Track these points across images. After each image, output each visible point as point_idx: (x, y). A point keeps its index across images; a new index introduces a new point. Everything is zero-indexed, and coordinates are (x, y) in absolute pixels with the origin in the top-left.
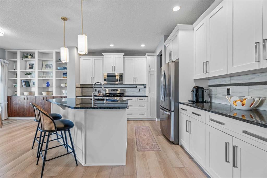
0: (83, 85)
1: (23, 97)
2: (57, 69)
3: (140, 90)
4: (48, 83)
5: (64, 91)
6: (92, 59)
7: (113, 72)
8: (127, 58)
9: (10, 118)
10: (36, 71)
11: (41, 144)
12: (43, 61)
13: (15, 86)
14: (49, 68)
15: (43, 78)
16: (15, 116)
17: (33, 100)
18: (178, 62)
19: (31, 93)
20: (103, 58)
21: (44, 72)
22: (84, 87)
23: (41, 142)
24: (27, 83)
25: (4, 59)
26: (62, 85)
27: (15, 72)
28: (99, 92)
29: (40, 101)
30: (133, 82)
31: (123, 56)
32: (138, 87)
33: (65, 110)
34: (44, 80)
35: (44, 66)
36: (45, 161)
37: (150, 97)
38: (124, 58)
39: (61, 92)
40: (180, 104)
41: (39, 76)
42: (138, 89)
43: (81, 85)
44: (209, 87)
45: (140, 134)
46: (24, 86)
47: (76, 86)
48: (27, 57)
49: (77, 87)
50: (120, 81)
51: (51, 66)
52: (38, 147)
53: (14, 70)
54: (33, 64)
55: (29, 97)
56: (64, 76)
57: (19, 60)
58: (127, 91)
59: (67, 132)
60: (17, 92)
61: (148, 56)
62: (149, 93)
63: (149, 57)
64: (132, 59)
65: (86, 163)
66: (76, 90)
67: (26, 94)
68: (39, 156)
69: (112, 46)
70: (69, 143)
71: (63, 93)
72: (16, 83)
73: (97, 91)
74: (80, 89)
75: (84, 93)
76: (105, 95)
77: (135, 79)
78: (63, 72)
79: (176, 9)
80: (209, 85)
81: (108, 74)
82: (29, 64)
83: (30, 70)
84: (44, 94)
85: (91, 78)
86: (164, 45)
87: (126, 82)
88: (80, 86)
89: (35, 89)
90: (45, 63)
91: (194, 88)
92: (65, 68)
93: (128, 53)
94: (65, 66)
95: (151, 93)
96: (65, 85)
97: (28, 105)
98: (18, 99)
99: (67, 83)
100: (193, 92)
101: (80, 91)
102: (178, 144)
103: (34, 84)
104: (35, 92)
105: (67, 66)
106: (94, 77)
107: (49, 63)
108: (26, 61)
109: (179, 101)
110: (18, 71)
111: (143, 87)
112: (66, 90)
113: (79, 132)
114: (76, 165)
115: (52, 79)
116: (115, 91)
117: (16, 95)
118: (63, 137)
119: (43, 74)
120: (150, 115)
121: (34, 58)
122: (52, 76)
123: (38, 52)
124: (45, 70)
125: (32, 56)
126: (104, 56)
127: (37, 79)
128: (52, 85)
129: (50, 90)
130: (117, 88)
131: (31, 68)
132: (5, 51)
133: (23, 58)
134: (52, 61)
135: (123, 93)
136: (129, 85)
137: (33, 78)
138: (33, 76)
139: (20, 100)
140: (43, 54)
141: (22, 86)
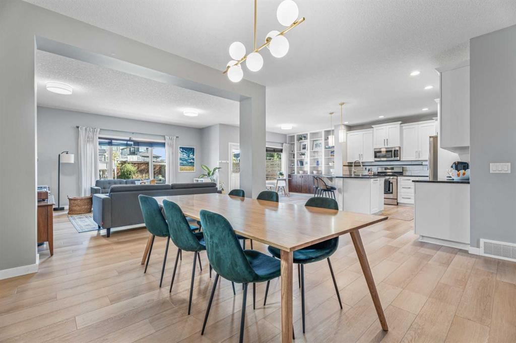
0: (351, 163)
1: (299, 175)
4: (318, 162)
5: (331, 170)
6: (360, 133)
7: (386, 146)
8: (406, 126)
9: (291, 193)
10: (308, 152)
12: (314, 141)
13: (293, 166)
14: (318, 147)
15: (313, 157)
16: (293, 192)
17: (306, 178)
18: (437, 137)
19: (304, 172)
20: (373, 130)
21: (314, 152)
22: (352, 165)
24: (302, 163)
25: (287, 143)
26: (330, 164)
27: (293, 153)
28: (369, 170)
29: (312, 179)
30: (415, 157)
31: (399, 125)
32: (424, 163)
33: (332, 181)
34: (314, 159)
35: (314, 146)
38: (401, 127)
39: (329, 171)
41: (311, 156)
43: (348, 163)
47: (343, 164)
48: (301, 139)
49: (344, 166)
50: (395, 157)
53: (293, 151)
54: (306, 145)
55: (303, 175)
56: (332, 154)
57: (296, 142)
58: (408, 169)
59: (332, 193)
60: (294, 170)
64: (413, 126)
66: (343, 169)
67: (301, 172)
69: (381, 117)
72: (294, 163)
73: (367, 169)
74: (347, 168)
76: (377, 174)
77: (418, 153)
78: (331, 150)
82: (303, 145)
83: (303, 151)
84: (315, 172)
85: (360, 154)
87: (404, 158)
88: (347, 164)
89: (307, 168)
90: (315, 143)
93: (405, 120)
96: (333, 163)
97: (303, 183)
99: (335, 161)
103: (306, 163)
104: (307, 171)
105: (334, 150)
106: (362, 153)
107: (318, 142)
108: (301, 142)
110: (295, 152)
112: (334, 169)
115: (322, 158)
116: (390, 169)
117: (294, 173)
119: (314, 154)
121: (307, 139)
122: (322, 155)
123: (310, 133)
124: (315, 150)
125: (305, 137)
126: (375, 129)
127: (309, 158)
128: (322, 164)
129: (319, 169)
130: (393, 165)
131: (304, 148)
132: (286, 137)
133: (299, 140)
134: (321, 140)
135: (402, 172)
136: (412, 161)
137: (306, 158)
138: (306, 156)
139: (296, 178)
140: (313, 134)
141: (298, 166)
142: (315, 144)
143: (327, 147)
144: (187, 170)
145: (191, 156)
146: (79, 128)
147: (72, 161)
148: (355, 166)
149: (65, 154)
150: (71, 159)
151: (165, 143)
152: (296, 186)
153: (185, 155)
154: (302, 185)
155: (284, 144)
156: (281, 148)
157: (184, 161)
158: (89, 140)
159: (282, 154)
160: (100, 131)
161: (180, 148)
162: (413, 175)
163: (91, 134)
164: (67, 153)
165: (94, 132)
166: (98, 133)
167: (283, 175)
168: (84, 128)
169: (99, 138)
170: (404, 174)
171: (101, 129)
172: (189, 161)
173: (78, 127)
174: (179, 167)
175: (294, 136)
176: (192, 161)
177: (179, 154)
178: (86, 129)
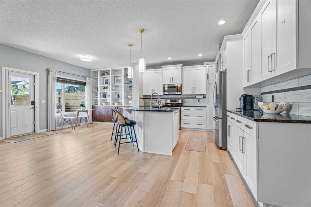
0: (145, 96)
1: (102, 106)
2: (125, 83)
3: (200, 101)
4: (118, 95)
5: (130, 102)
6: (152, 72)
7: (172, 83)
8: (186, 68)
9: (94, 122)
10: (110, 86)
11: (117, 136)
12: (115, 77)
13: (96, 98)
14: (119, 83)
15: (115, 91)
16: (97, 121)
17: (108, 109)
18: (226, 72)
19: (107, 103)
20: (162, 70)
21: (116, 86)
22: (146, 98)
23: (117, 135)
24: (105, 96)
25: (90, 77)
26: (129, 96)
27: (96, 87)
28: (159, 102)
30: (191, 92)
31: (181, 67)
32: (197, 97)
33: (131, 114)
34: (115, 92)
35: (116, 81)
36: (120, 143)
37: (209, 108)
38: (182, 68)
39: (128, 103)
40: (227, 112)
41: (112, 90)
42: (198, 99)
43: (144, 96)
44: (261, 94)
45: (192, 140)
46: (102, 98)
47: (139, 96)
48: (104, 74)
49: (140, 98)
50: (178, 92)
51: (120, 80)
52: (115, 140)
53: (96, 85)
54: (108, 80)
55: (106, 106)
56: (130, 89)
57: (99, 77)
58: (186, 101)
60: (98, 102)
61: (206, 64)
62: (208, 103)
63: (207, 66)
64: (190, 69)
65: (144, 150)
66: (139, 100)
67: (104, 104)
68: (115, 145)
69: (170, 59)
70: (134, 137)
71: (130, 103)
72: (97, 95)
73: (158, 101)
74: (142, 100)
75: (146, 103)
76: (165, 105)
77: (194, 89)
78: (129, 85)
79: (222, 22)
80: (261, 93)
81: (168, 85)
82: (106, 80)
83: (106, 85)
84: (116, 104)
85: (152, 89)
86: (220, 54)
87: (184, 93)
88: (142, 97)
89: (109, 100)
91: (242, 96)
92: (131, 82)
93: (185, 63)
94: (131, 80)
95: (210, 103)
96: (131, 96)
98: (98, 108)
99: (133, 95)
100: (241, 100)
101: (143, 102)
102: (226, 150)
103: (109, 96)
104: (109, 103)
105: (133, 80)
106: (154, 88)
107: (119, 78)
108: (104, 78)
109: (227, 109)
110: (99, 86)
111: (202, 97)
112: (132, 101)
113: (140, 129)
114: (138, 151)
115: (122, 92)
116: (174, 101)
117: (98, 105)
118: (130, 134)
119: (115, 88)
120: (209, 126)
121: (109, 75)
122: (122, 89)
123: (112, 70)
124: (116, 84)
125: (107, 73)
126: (164, 69)
127: (111, 92)
128: (122, 97)
129: (120, 101)
130: (176, 98)
131: (107, 83)
132: (90, 71)
133: (101, 76)
134: (122, 76)
135: (182, 104)
136: (188, 95)
137: (108, 91)
138: (108, 89)
139: (99, 108)
140: (115, 71)
141: (101, 98)
142: (116, 79)
143: (126, 82)
148: (152, 98)
152: (100, 116)
154: (105, 114)
155: (87, 78)
156: (84, 81)
159: (85, 87)
162: (189, 105)
167: (84, 106)
170: (183, 106)
175: (97, 72)
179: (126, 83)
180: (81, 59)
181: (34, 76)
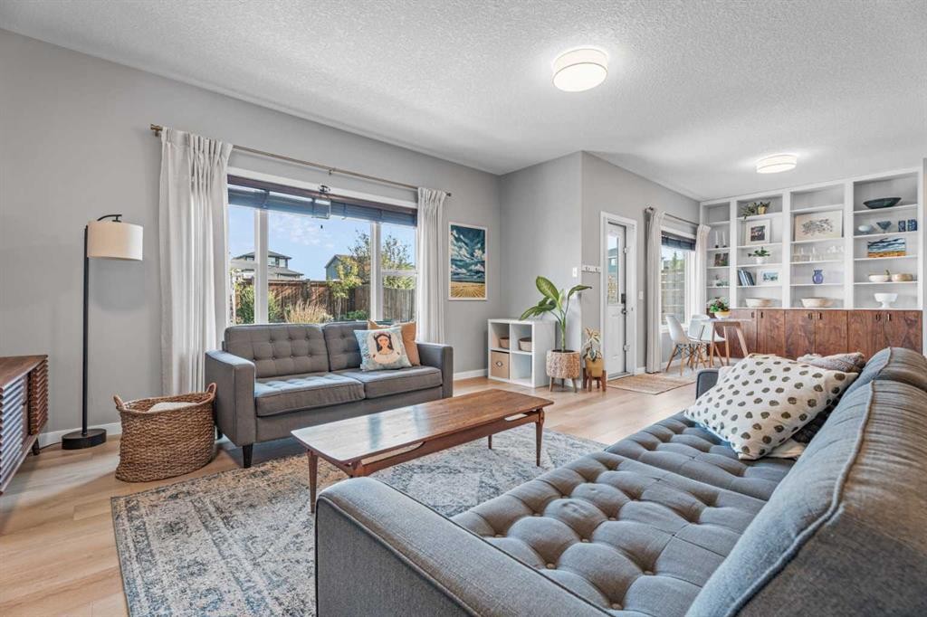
1: (747, 311)
2: (859, 231)
4: (818, 273)
5: (879, 297)
10: (783, 247)
12: (803, 214)
13: (721, 285)
14: (817, 233)
15: (803, 260)
17: (777, 318)
19: (768, 302)
24: (748, 278)
26: (873, 278)
29: (800, 323)
35: (800, 229)
39: (870, 299)
41: (795, 257)
46: (747, 286)
48: (753, 211)
51: (825, 225)
53: (717, 246)
54: (763, 228)
55: (765, 310)
56: (875, 251)
57: (734, 221)
60: (728, 298)
67: (752, 302)
71: (878, 300)
78: (869, 238)
82: (752, 229)
83: (756, 245)
84: (809, 303)
89: (776, 290)
90: (803, 221)
92: (886, 227)
94: (884, 220)
96: (885, 277)
97: (762, 331)
103: (772, 277)
104: (779, 299)
107: (815, 218)
110: (733, 249)
123: (791, 193)
124: (805, 239)
125: (766, 206)
127: (787, 264)
129: (828, 293)
131: (759, 237)
132: (699, 206)
133: (743, 216)
138: (772, 257)
140: (806, 195)
141: (741, 284)
142: (804, 223)
143: (862, 228)
144: (467, 294)
145: (478, 253)
146: (163, 134)
147: (137, 253)
149: (108, 222)
150: (135, 244)
151: (415, 211)
153: (463, 252)
154: (761, 338)
155: (701, 227)
156: (691, 236)
157: (460, 267)
158: (199, 180)
160: (233, 153)
161: (453, 228)
163: (203, 160)
164: (117, 221)
165: (212, 151)
166: (225, 161)
168: (180, 133)
169: (232, 179)
171: (234, 147)
172: (473, 267)
173: (157, 131)
174: (450, 284)
176: (479, 267)
177: (450, 246)
178: (186, 139)
179: (862, 233)
180: (758, 171)
181: (625, 227)
